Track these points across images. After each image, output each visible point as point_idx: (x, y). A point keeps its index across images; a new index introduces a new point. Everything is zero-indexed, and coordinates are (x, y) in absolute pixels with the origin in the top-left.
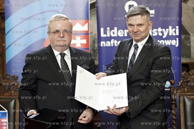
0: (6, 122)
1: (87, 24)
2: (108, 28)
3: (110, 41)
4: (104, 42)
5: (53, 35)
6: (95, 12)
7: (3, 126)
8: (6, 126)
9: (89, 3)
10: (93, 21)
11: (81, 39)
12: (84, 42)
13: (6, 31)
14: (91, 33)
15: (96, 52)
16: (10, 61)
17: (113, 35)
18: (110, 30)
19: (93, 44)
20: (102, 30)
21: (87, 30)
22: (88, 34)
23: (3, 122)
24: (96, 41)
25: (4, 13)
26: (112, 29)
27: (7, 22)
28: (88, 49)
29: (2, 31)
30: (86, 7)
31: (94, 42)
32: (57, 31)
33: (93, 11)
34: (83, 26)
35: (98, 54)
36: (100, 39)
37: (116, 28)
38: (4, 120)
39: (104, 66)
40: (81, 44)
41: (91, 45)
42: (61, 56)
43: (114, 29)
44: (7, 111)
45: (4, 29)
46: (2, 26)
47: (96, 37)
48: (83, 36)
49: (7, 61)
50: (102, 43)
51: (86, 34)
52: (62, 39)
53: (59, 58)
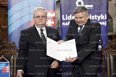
0: (8, 69)
1: (55, 13)
2: (67, 15)
3: (68, 22)
4: (64, 23)
5: (36, 18)
6: (59, 6)
7: (7, 71)
8: (8, 71)
9: (56, 1)
10: (58, 11)
11: (51, 21)
12: (53, 23)
13: (9, 17)
14: (57, 18)
15: (60, 28)
16: (11, 34)
17: (69, 19)
18: (68, 16)
19: (58, 24)
20: (63, 16)
21: (54, 16)
22: (55, 18)
23: (7, 69)
24: (60, 22)
25: (7, 6)
26: (68, 15)
27: (9, 11)
28: (55, 27)
29: (6, 16)
30: (54, 3)
31: (58, 23)
32: (39, 16)
33: (58, 5)
34: (52, 14)
35: (60, 30)
36: (62, 21)
37: (71, 15)
38: (7, 67)
39: (64, 37)
40: (51, 24)
41: (57, 25)
42: (41, 31)
43: (70, 16)
44: (9, 62)
45: (7, 15)
46: (7, 14)
47: (60, 20)
48: (52, 19)
49: (9, 33)
50: (63, 23)
51: (54, 19)
52: (41, 21)
53: (40, 32)
